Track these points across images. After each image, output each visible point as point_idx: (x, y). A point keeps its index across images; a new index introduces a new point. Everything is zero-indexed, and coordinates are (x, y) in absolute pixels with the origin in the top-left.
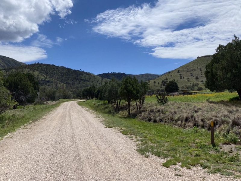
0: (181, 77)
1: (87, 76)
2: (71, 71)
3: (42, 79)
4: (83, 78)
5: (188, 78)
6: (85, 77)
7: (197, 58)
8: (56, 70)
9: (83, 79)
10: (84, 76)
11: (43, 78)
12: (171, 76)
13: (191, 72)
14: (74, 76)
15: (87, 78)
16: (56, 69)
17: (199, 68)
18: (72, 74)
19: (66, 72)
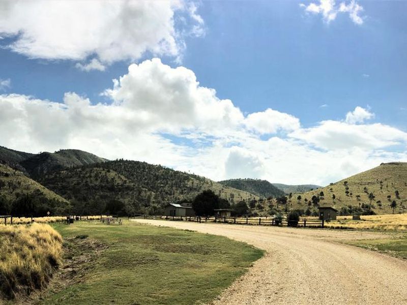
0: (347, 192)
1: (196, 182)
2: (171, 172)
3: (118, 184)
4: (189, 184)
5: (359, 194)
6: (193, 183)
7: (381, 165)
8: (147, 170)
9: (188, 186)
10: (191, 181)
11: (120, 182)
12: (331, 189)
13: (367, 186)
14: (174, 181)
15: (195, 185)
16: (147, 168)
17: (380, 180)
18: (172, 178)
19: (162, 175)
